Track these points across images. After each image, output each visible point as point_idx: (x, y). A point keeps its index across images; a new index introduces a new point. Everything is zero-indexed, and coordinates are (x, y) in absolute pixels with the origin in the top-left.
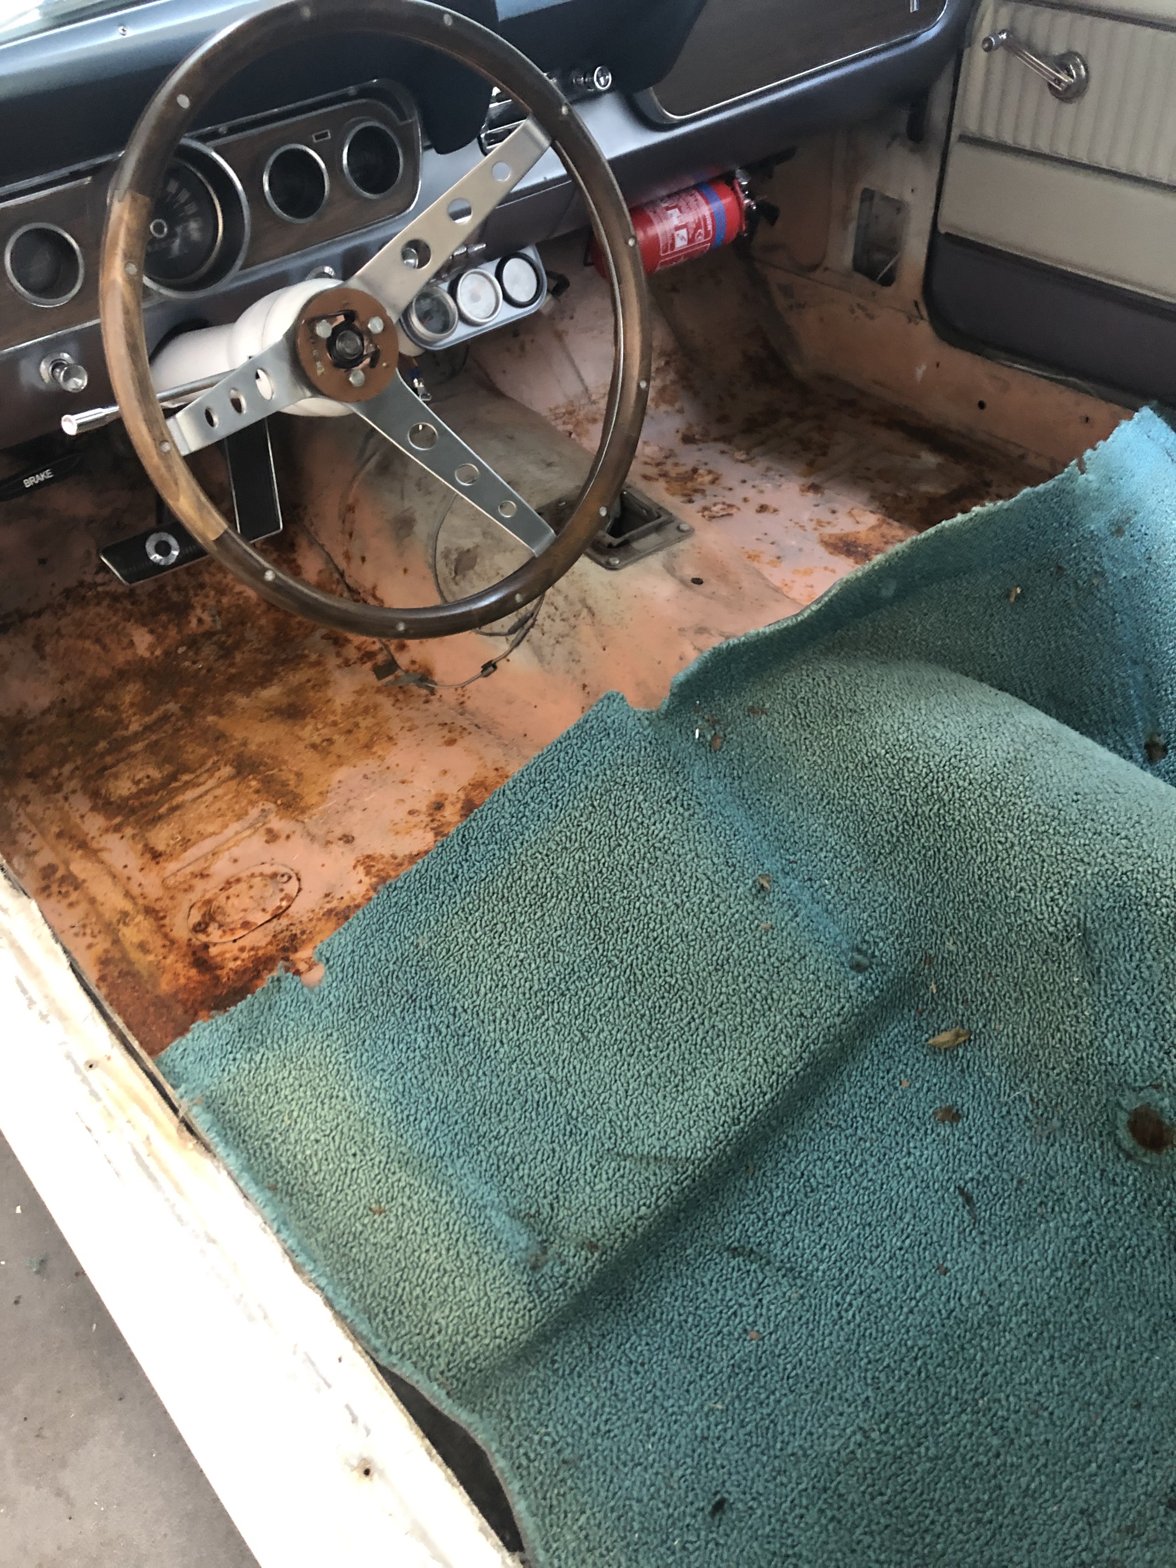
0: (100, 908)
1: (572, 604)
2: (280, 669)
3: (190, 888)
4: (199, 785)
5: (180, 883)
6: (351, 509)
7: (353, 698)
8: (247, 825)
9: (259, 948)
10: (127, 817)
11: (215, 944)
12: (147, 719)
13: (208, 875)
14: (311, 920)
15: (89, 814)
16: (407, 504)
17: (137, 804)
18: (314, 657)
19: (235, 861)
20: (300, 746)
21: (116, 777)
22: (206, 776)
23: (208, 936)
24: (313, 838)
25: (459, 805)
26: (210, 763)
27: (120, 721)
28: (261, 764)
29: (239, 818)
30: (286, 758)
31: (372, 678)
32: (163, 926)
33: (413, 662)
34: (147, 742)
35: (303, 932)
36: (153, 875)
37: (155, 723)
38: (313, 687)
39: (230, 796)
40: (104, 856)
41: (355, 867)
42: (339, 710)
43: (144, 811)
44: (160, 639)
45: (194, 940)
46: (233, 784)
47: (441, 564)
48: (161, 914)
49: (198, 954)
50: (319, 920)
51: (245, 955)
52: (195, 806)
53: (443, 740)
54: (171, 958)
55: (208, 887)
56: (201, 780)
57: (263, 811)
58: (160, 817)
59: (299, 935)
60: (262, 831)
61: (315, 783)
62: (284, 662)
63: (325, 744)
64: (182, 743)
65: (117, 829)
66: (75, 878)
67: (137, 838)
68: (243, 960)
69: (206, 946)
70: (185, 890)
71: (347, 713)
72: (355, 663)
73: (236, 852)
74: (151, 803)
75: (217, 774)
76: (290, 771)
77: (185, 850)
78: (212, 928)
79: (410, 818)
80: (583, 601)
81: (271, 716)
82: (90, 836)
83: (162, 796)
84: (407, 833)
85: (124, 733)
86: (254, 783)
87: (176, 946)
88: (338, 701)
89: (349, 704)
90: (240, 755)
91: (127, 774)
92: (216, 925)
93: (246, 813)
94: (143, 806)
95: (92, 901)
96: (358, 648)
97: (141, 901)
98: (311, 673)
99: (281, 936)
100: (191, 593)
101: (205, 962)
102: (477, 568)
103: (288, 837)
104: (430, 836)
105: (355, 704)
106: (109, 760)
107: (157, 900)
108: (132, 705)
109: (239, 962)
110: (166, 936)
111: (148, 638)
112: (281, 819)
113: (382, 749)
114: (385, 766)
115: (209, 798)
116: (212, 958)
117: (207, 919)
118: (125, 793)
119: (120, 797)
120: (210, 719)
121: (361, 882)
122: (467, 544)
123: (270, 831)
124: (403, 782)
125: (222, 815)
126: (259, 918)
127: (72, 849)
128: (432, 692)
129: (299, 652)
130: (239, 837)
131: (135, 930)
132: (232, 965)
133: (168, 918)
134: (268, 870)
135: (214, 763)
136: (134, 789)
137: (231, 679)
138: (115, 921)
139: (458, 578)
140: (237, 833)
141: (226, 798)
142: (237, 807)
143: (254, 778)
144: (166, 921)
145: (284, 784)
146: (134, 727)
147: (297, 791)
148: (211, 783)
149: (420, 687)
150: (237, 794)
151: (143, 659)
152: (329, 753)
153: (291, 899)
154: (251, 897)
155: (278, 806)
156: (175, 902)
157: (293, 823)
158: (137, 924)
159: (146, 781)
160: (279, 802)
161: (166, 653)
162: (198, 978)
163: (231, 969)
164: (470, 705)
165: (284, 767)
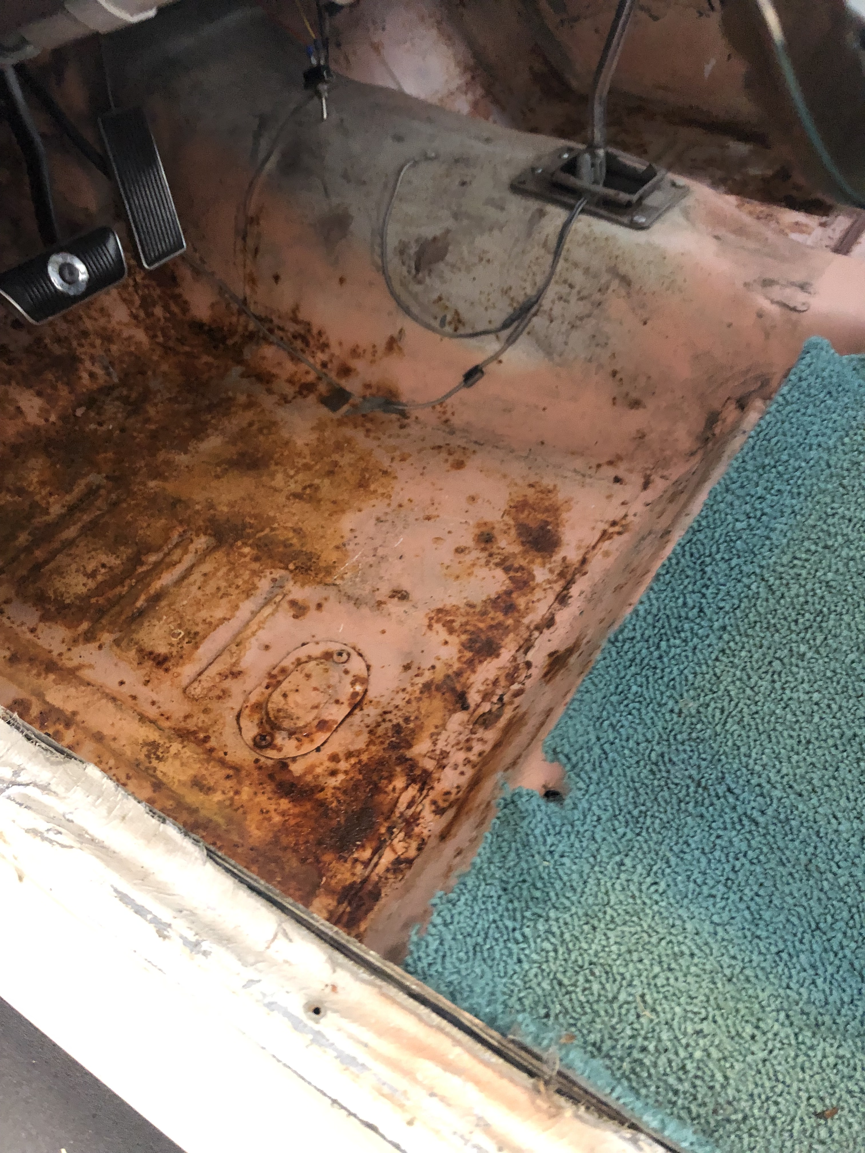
0: (114, 745)
1: (596, 276)
2: (209, 417)
3: (225, 694)
4: (174, 564)
5: (210, 690)
6: (253, 221)
7: (314, 436)
8: (261, 601)
9: (359, 752)
10: (96, 621)
11: (294, 759)
12: (68, 498)
13: (240, 673)
14: (409, 702)
15: (41, 624)
16: (335, 200)
17: (101, 601)
18: (242, 399)
19: (267, 647)
20: (281, 499)
21: (60, 572)
22: (178, 552)
23: (280, 750)
24: (357, 602)
25: (513, 532)
26: (175, 537)
27: (34, 505)
28: (244, 526)
29: (248, 594)
30: (271, 514)
31: (324, 411)
32: (212, 750)
33: (368, 386)
34: (80, 524)
35: (407, 720)
36: (166, 686)
37: (81, 500)
38: (260, 431)
39: (224, 570)
40: (86, 674)
41: (430, 627)
42: (306, 451)
43: (117, 608)
44: (51, 400)
45: (263, 759)
46: (219, 555)
47: (394, 263)
48: (202, 735)
49: (278, 777)
50: (419, 699)
51: (343, 765)
52: (183, 590)
53: (448, 464)
54: (246, 792)
55: (248, 687)
56: (175, 557)
57: (274, 580)
58: (141, 613)
59: (404, 725)
60: (285, 605)
61: (322, 537)
62: (210, 408)
63: (308, 491)
64: (129, 518)
65: (89, 637)
66: (59, 711)
67: (124, 644)
68: (346, 772)
69: (283, 765)
70: (219, 698)
71: (318, 454)
72: (294, 398)
73: (264, 636)
74: (121, 597)
75: (192, 548)
76: (286, 528)
77: (196, 647)
78: (280, 739)
79: (461, 557)
80: (614, 271)
81: (226, 470)
82: (55, 653)
83: (131, 587)
84: (469, 574)
85: (46, 518)
86: (246, 550)
87: (244, 773)
88: (300, 442)
89: (315, 443)
90: (212, 520)
91: (74, 567)
92: (284, 734)
93: (255, 587)
94: (113, 603)
95: (99, 737)
96: (290, 381)
97: (166, 724)
98: (249, 415)
99: (380, 731)
100: (75, 343)
101: (292, 785)
102: (449, 258)
103: (319, 606)
104: (499, 573)
105: (321, 441)
106: (39, 554)
107: (186, 717)
108: (42, 484)
109: (341, 777)
110: (222, 763)
111: (38, 402)
112: (303, 585)
113: (382, 485)
114: (394, 505)
115: (196, 576)
116: (299, 778)
117: (268, 728)
118: (81, 590)
119: (78, 597)
120: (152, 484)
121: (446, 643)
122: (430, 231)
123: (293, 603)
124: (428, 518)
125: (226, 595)
126: (337, 713)
127: (39, 675)
128: (404, 415)
129: (223, 395)
130: (260, 617)
131: (177, 763)
132: (334, 782)
133: (213, 739)
134: (316, 651)
135: (180, 536)
136: (91, 584)
137: (154, 436)
138: (142, 757)
139: (420, 275)
140: (254, 614)
141: (220, 574)
142: (240, 582)
143: (245, 544)
144: (213, 743)
145: (286, 544)
146: (56, 510)
147: (307, 548)
148: (188, 559)
149: (385, 411)
150: (232, 567)
151: (37, 429)
152: (319, 501)
153: (364, 681)
154: (315, 689)
155: (291, 571)
156: (212, 715)
157: (319, 588)
158: (176, 755)
159: (103, 571)
160: (291, 566)
161: (63, 418)
162: (297, 810)
163: (335, 788)
164: (456, 421)
165: (276, 525)
